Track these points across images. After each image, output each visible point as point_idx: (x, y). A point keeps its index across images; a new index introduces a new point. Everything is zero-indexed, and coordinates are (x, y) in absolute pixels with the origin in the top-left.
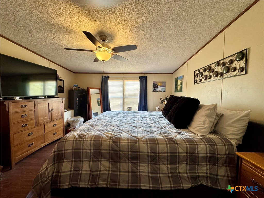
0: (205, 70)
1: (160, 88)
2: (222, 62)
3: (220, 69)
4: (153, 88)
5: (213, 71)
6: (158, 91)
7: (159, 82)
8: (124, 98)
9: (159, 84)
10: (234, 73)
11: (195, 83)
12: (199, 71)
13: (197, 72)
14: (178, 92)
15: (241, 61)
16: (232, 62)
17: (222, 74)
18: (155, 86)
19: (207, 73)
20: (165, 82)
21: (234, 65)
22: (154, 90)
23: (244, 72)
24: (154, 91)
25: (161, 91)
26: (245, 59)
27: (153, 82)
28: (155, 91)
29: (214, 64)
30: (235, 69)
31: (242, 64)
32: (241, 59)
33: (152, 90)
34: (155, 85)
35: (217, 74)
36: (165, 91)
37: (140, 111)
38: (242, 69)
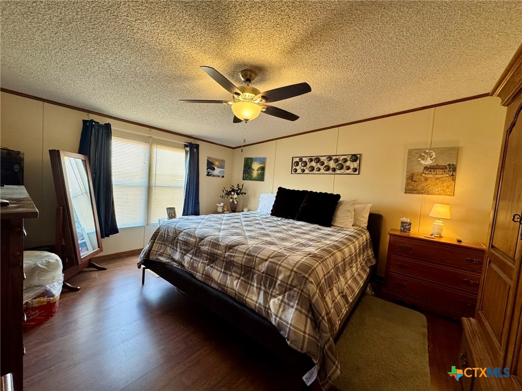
0: (311, 160)
1: (217, 171)
2: (334, 158)
3: (332, 164)
4: (207, 169)
5: (323, 164)
6: (214, 176)
7: (217, 160)
8: (149, 189)
9: (217, 163)
10: (348, 172)
11: (293, 172)
12: (301, 159)
13: (297, 160)
14: (253, 180)
15: (355, 163)
16: (346, 161)
17: (334, 170)
18: (210, 166)
19: (313, 164)
20: (223, 161)
21: (348, 163)
22: (209, 172)
23: (357, 172)
24: (208, 175)
25: (219, 176)
26: (358, 161)
27: (208, 157)
28: (210, 175)
29: (325, 158)
30: (348, 168)
31: (355, 165)
32: (355, 161)
33: (206, 173)
34: (211, 164)
35: (328, 168)
36: (223, 177)
37: (187, 215)
38: (355, 170)
